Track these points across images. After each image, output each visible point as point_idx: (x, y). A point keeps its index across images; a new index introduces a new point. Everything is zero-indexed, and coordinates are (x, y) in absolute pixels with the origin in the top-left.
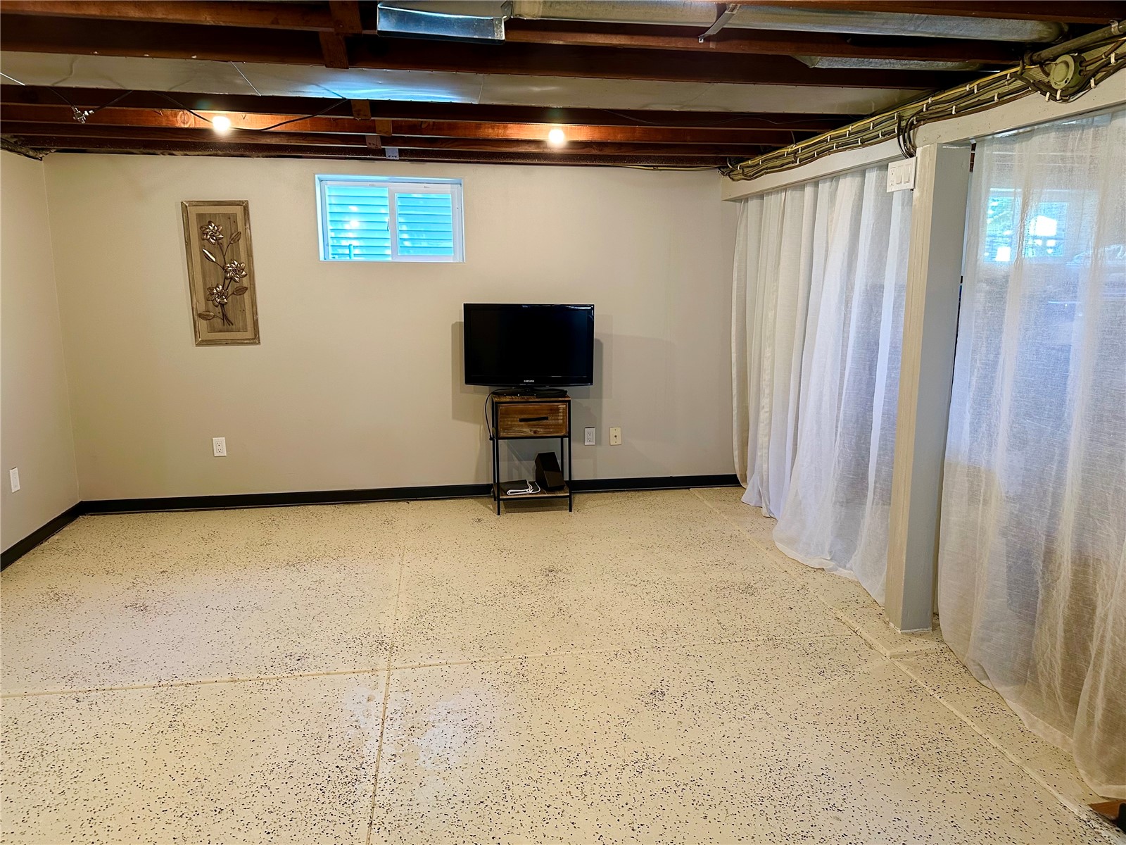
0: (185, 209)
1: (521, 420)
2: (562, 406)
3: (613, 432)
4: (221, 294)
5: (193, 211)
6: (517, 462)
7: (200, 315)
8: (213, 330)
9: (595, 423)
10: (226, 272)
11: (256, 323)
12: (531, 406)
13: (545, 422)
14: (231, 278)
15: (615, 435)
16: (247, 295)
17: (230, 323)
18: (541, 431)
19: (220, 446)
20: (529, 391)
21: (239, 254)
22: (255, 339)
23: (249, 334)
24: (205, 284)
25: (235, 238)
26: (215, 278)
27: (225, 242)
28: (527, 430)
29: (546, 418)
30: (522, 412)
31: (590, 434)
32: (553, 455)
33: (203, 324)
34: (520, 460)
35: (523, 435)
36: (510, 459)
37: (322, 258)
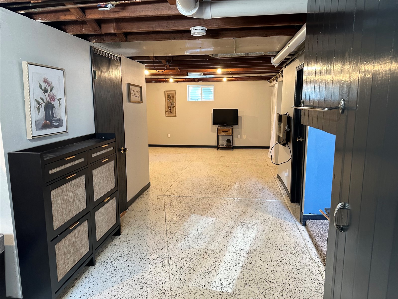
0: (165, 92)
1: (222, 132)
2: (231, 129)
3: (244, 136)
4: (170, 108)
5: (166, 93)
6: (223, 141)
7: (167, 111)
8: (169, 114)
9: (240, 134)
10: (171, 103)
11: (176, 113)
12: (224, 129)
13: (227, 132)
14: (172, 105)
15: (244, 137)
16: (175, 108)
17: (172, 113)
18: (226, 134)
19: (169, 135)
20: (225, 126)
21: (174, 100)
22: (176, 116)
23: (175, 115)
24: (168, 105)
25: (173, 97)
26: (169, 105)
27: (171, 98)
28: (223, 134)
29: (227, 131)
30: (222, 130)
31: (239, 136)
32: (230, 140)
33: (167, 113)
34: (224, 141)
35: (223, 135)
36: (222, 141)
37: (188, 101)
